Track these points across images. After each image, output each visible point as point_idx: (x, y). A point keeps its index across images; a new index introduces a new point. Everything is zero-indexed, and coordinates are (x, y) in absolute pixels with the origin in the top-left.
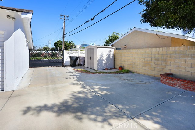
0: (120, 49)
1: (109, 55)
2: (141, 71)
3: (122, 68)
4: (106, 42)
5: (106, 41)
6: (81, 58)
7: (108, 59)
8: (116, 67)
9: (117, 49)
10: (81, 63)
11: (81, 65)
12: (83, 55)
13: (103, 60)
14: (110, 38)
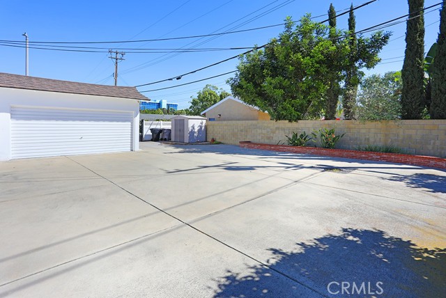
0: (214, 119)
1: (201, 127)
2: (231, 142)
3: (213, 140)
4: (192, 103)
5: (194, 100)
6: (165, 131)
7: (199, 131)
8: (208, 140)
9: (210, 119)
10: (166, 137)
11: (165, 140)
12: (169, 127)
13: (194, 132)
14: (200, 95)
